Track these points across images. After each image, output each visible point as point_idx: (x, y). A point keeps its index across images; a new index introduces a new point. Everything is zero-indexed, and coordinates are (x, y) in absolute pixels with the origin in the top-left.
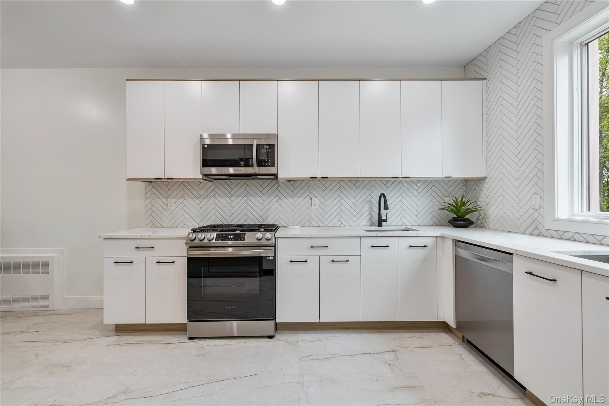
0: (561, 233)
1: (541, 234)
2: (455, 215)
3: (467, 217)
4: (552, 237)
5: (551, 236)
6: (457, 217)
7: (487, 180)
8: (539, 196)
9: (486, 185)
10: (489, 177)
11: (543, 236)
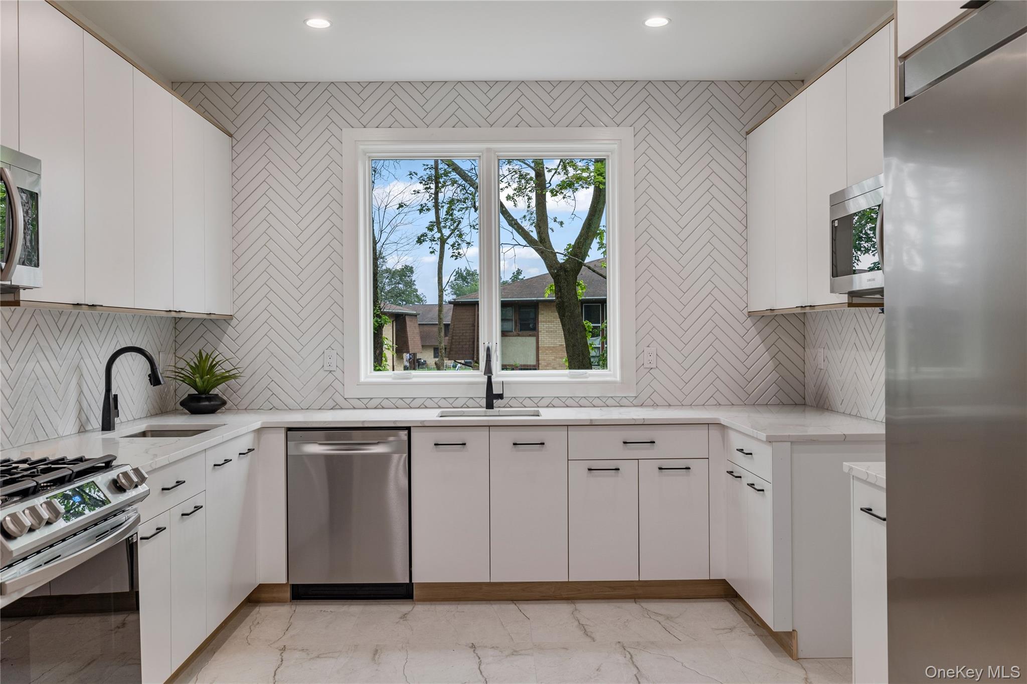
0: (365, 401)
1: (337, 407)
2: (192, 389)
3: (215, 391)
4: (354, 408)
5: (352, 407)
6: (197, 393)
7: (234, 322)
8: (335, 352)
9: (230, 330)
10: (239, 316)
11: (342, 408)
